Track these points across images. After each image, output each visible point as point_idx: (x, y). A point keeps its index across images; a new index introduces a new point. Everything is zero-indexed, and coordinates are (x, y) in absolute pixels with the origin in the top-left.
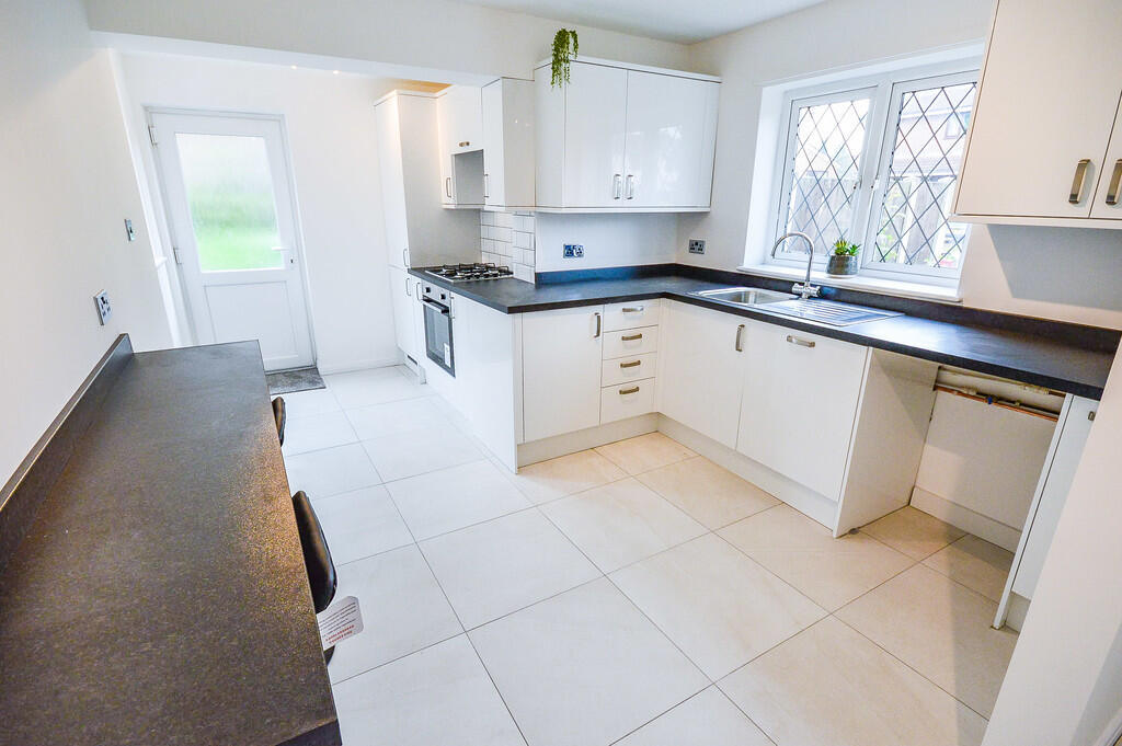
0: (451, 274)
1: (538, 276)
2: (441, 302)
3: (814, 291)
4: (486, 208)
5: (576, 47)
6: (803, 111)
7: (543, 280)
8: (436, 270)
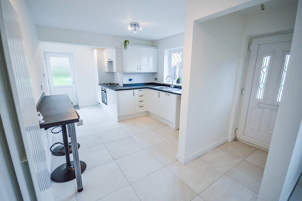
0: (107, 85)
1: (123, 85)
2: (105, 90)
3: (174, 86)
4: (113, 72)
5: (128, 43)
6: (172, 54)
7: (124, 85)
8: (104, 84)
